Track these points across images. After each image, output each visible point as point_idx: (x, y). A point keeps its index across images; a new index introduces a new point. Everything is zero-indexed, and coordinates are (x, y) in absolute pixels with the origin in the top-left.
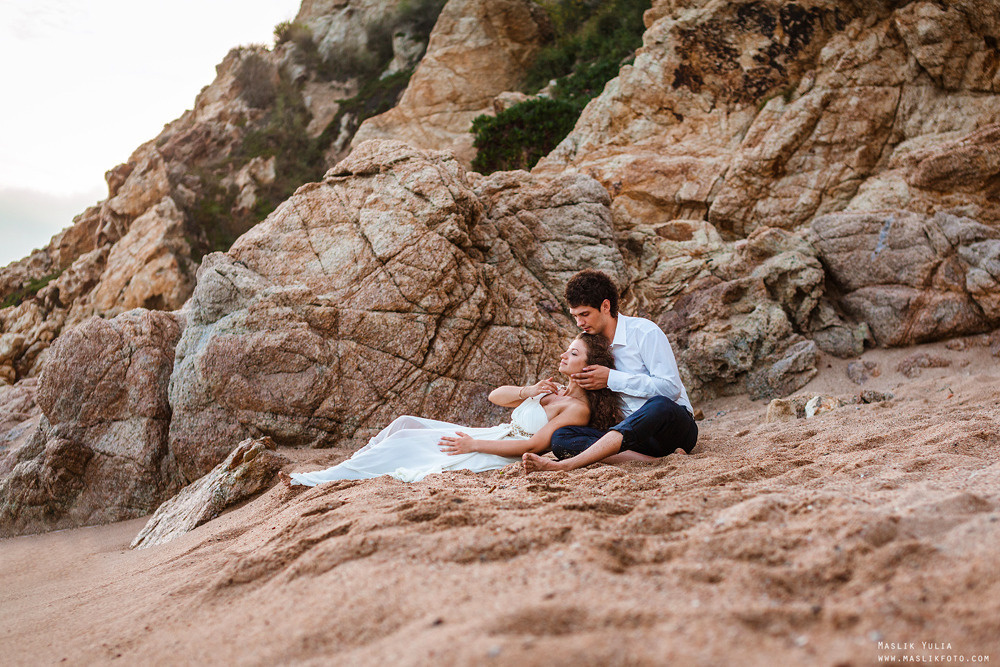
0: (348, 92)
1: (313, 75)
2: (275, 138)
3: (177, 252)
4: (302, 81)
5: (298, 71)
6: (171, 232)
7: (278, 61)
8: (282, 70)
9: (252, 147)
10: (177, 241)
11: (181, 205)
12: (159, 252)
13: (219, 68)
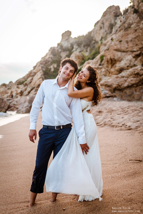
0: (67, 53)
1: (62, 51)
2: (56, 61)
3: (42, 78)
4: (61, 52)
5: (60, 50)
6: (42, 75)
7: (57, 49)
8: (58, 51)
9: (53, 62)
10: (43, 76)
11: (43, 71)
12: (40, 78)
13: (49, 50)
